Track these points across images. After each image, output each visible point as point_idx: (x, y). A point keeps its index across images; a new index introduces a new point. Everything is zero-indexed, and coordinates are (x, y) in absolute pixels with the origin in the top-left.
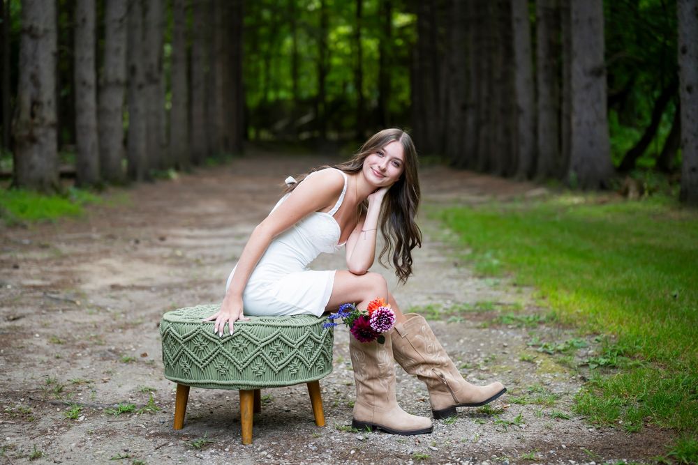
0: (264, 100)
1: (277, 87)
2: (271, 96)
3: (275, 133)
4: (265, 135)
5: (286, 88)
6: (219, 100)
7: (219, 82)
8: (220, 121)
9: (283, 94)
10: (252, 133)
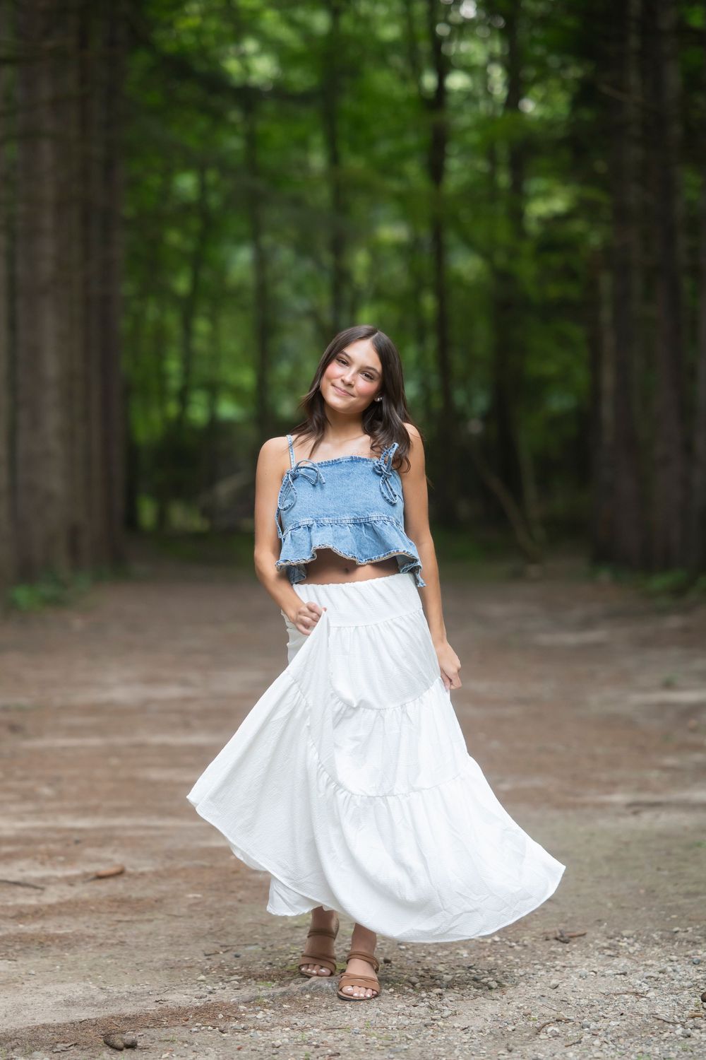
0: (181, 422)
1: (213, 389)
2: (198, 413)
3: (207, 512)
4: (183, 517)
5: (237, 393)
6: (53, 420)
7: (52, 367)
8: (54, 480)
9: (228, 409)
10: (147, 512)
